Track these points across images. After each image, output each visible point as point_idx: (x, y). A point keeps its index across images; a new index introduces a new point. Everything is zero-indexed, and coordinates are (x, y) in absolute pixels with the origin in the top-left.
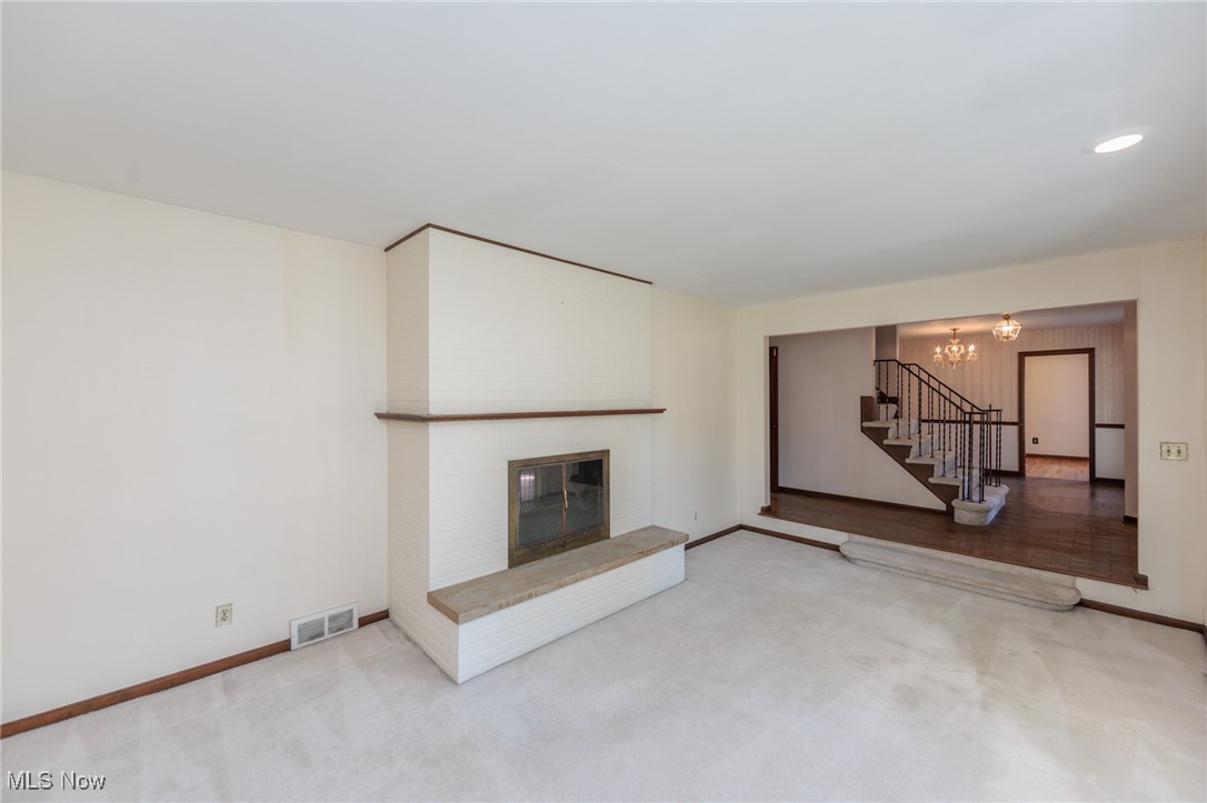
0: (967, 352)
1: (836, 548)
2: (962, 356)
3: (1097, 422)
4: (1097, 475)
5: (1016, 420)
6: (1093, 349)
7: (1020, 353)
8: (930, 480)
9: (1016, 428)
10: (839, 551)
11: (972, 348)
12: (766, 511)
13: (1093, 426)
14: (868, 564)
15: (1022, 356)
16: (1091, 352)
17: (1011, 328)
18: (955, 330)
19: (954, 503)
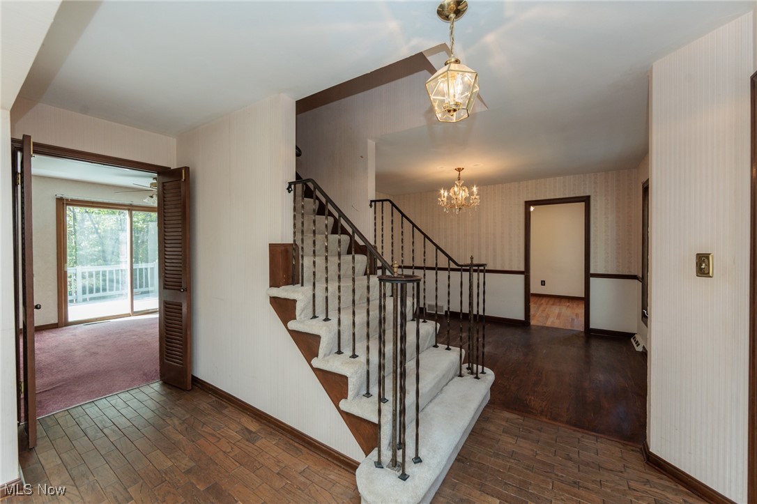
0: (471, 194)
2: (466, 199)
3: (592, 271)
4: (592, 326)
5: (522, 269)
6: (589, 197)
7: (526, 202)
8: (342, 404)
9: (522, 277)
13: (588, 275)
15: (528, 204)
16: (586, 200)
18: (459, 170)
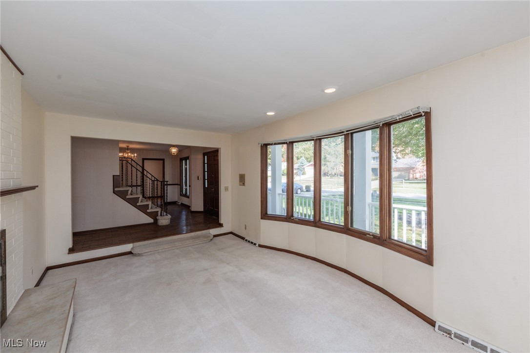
1: (130, 253)
8: (148, 211)
10: (133, 253)
11: (135, 155)
12: (71, 251)
14: (149, 253)
15: (143, 159)
16: (163, 160)
17: (175, 150)
18: (128, 146)
19: (157, 218)
